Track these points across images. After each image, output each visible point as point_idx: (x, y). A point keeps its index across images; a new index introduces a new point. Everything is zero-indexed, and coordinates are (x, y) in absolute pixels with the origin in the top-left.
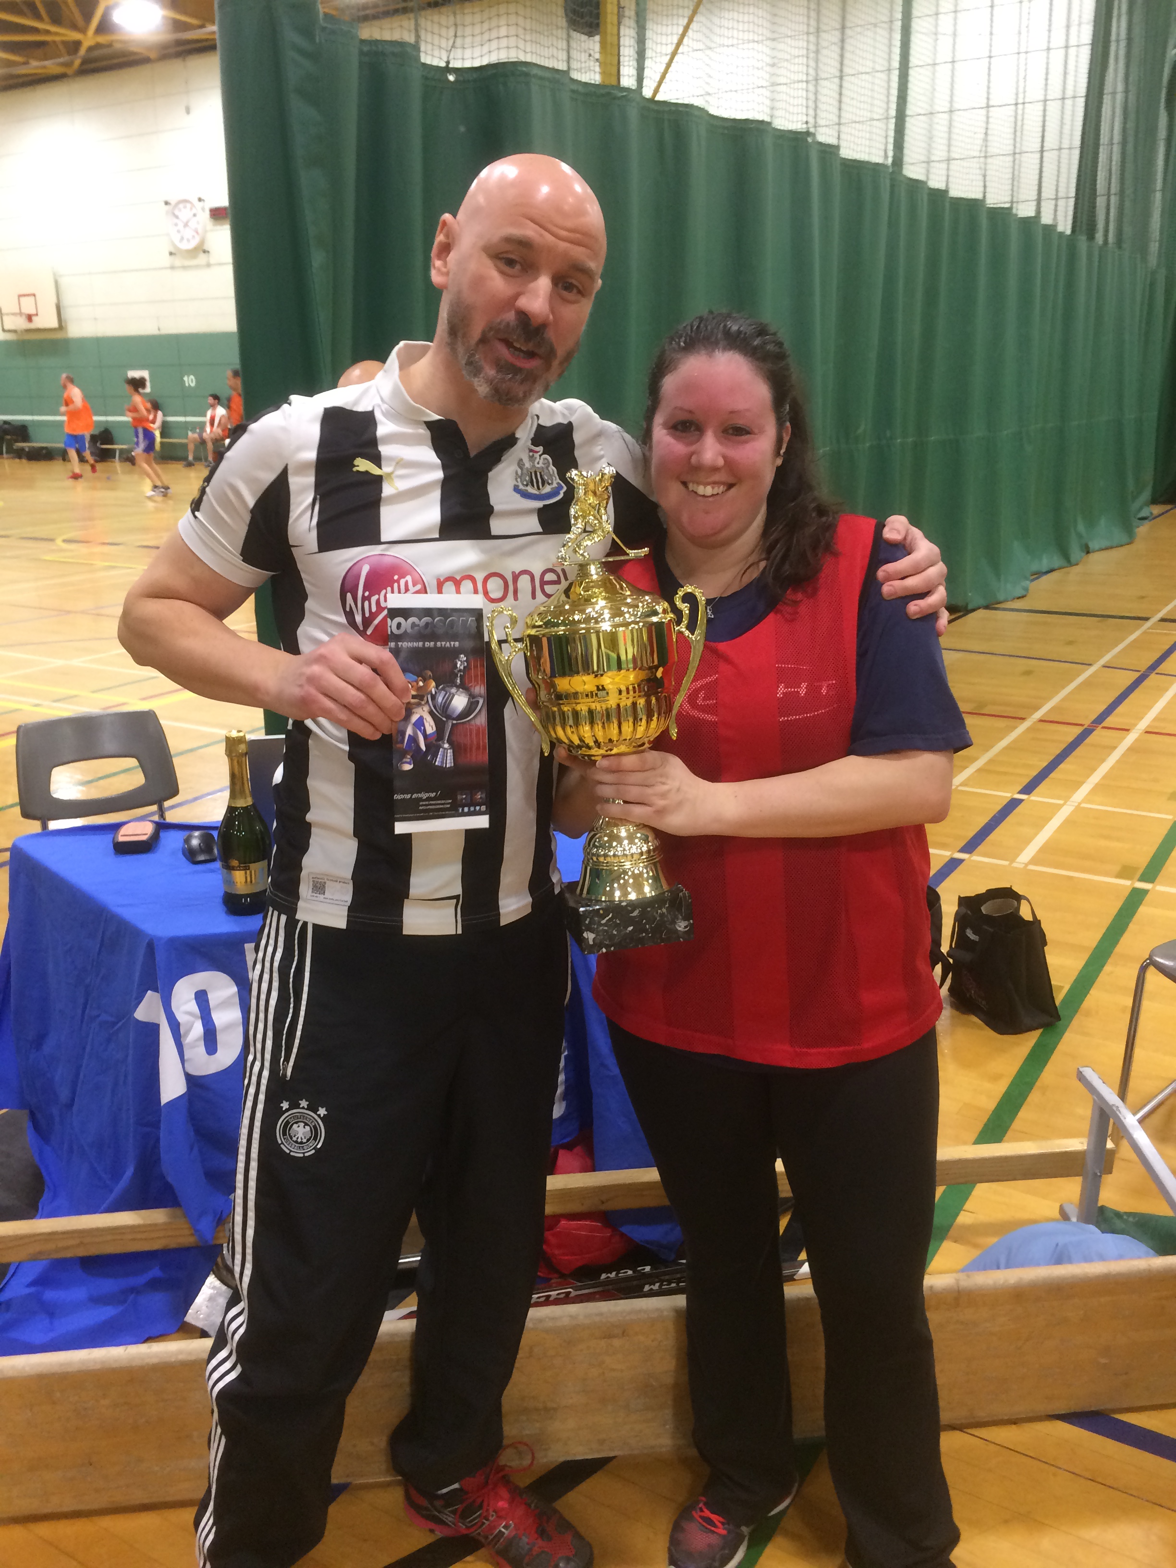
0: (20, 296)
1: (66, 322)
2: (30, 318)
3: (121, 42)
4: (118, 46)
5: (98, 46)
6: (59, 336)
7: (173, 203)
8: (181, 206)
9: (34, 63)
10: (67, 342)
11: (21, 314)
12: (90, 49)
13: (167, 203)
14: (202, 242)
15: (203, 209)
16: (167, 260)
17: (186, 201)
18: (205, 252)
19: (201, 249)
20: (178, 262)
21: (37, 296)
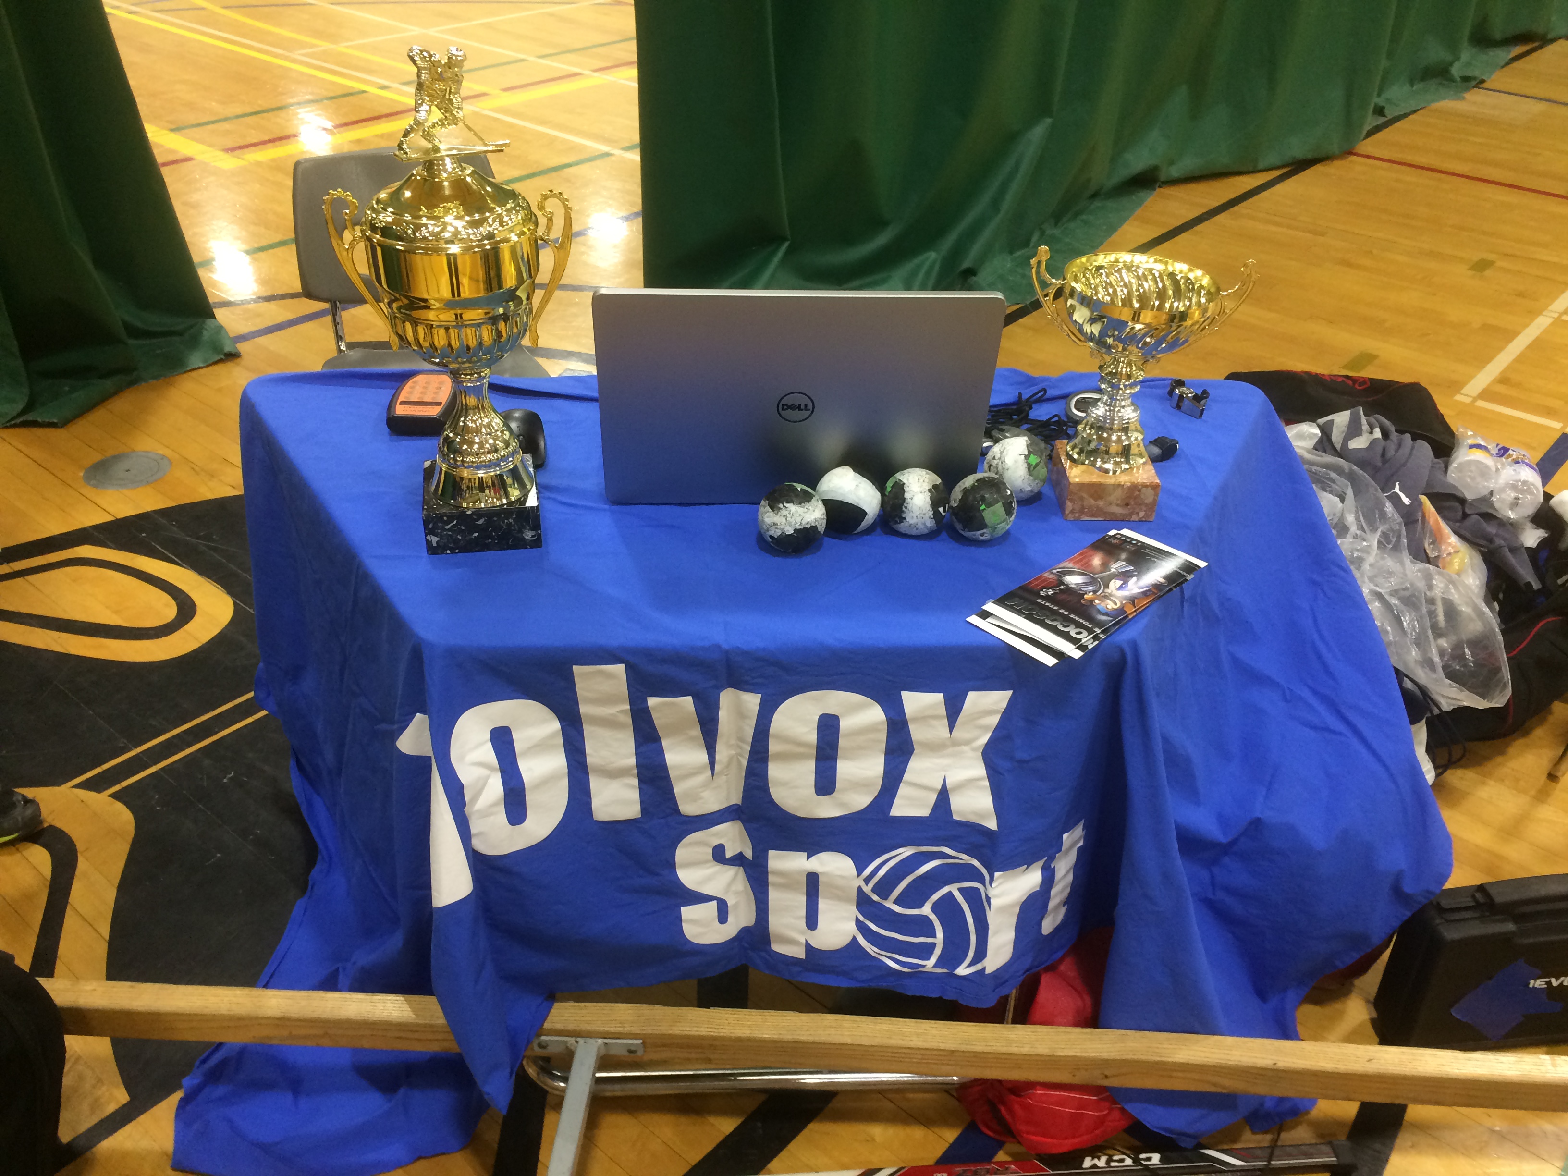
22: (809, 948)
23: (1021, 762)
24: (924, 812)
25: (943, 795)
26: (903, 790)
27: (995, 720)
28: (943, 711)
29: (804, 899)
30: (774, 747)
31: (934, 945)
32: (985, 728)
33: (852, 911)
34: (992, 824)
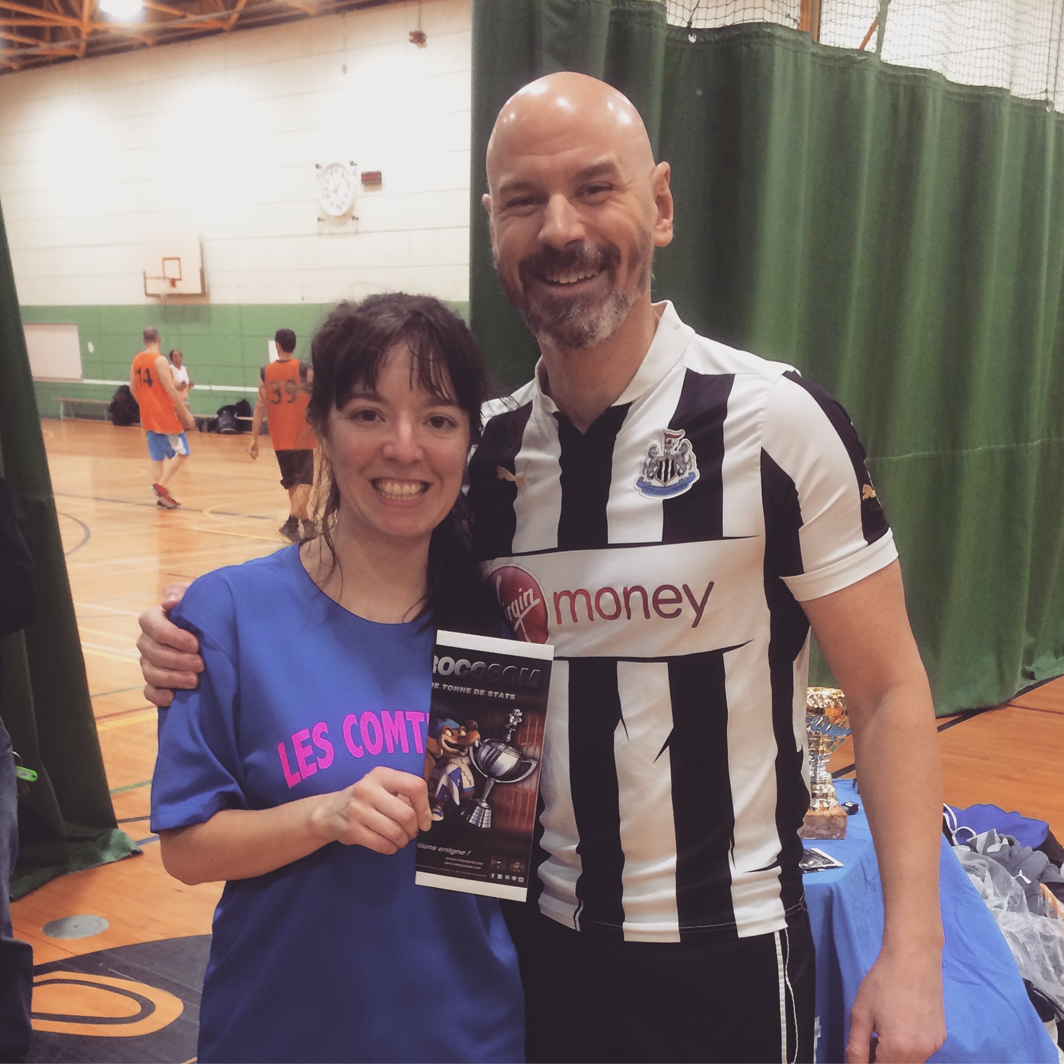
0: (165, 259)
1: (209, 288)
2: (173, 282)
4: (277, 1)
6: (202, 302)
7: (324, 166)
8: (332, 169)
9: (192, 18)
10: (209, 308)
11: (164, 278)
12: (249, 4)
13: (318, 166)
14: (352, 208)
15: (355, 175)
16: (315, 227)
17: (337, 165)
18: (354, 216)
19: (351, 214)
20: (325, 228)
21: (181, 260)
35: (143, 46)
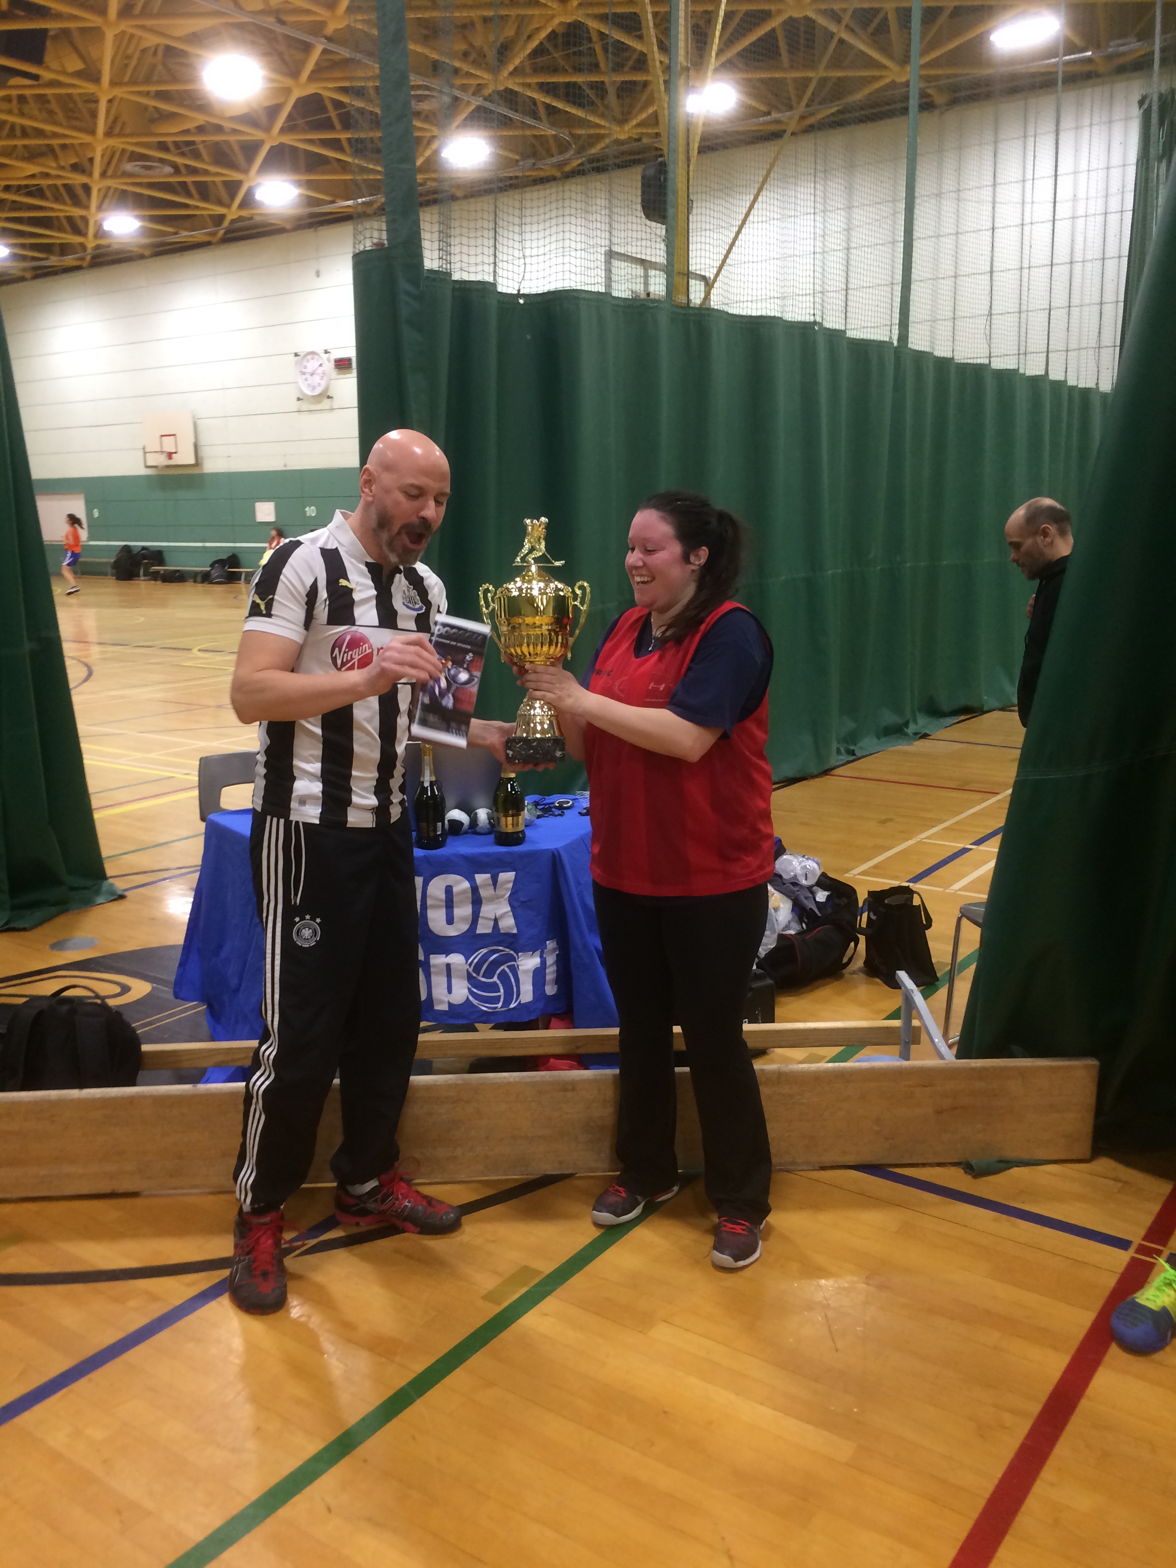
0: (162, 436)
1: (202, 459)
2: (170, 455)
3: (261, 214)
4: (258, 219)
5: (240, 219)
6: (195, 471)
7: (302, 354)
8: (309, 357)
9: (184, 233)
10: (202, 476)
11: (162, 452)
12: (233, 221)
13: (296, 355)
14: (327, 389)
15: (329, 360)
16: (295, 405)
17: (313, 353)
18: (329, 397)
19: (325, 395)
20: (305, 406)
21: (178, 436)
22: (450, 1004)
23: (523, 902)
24: (489, 931)
25: (496, 921)
26: (480, 921)
27: (510, 885)
28: (491, 882)
29: (446, 979)
30: (429, 902)
31: (500, 996)
32: (507, 889)
33: (466, 983)
34: (515, 931)
35: (142, 257)
